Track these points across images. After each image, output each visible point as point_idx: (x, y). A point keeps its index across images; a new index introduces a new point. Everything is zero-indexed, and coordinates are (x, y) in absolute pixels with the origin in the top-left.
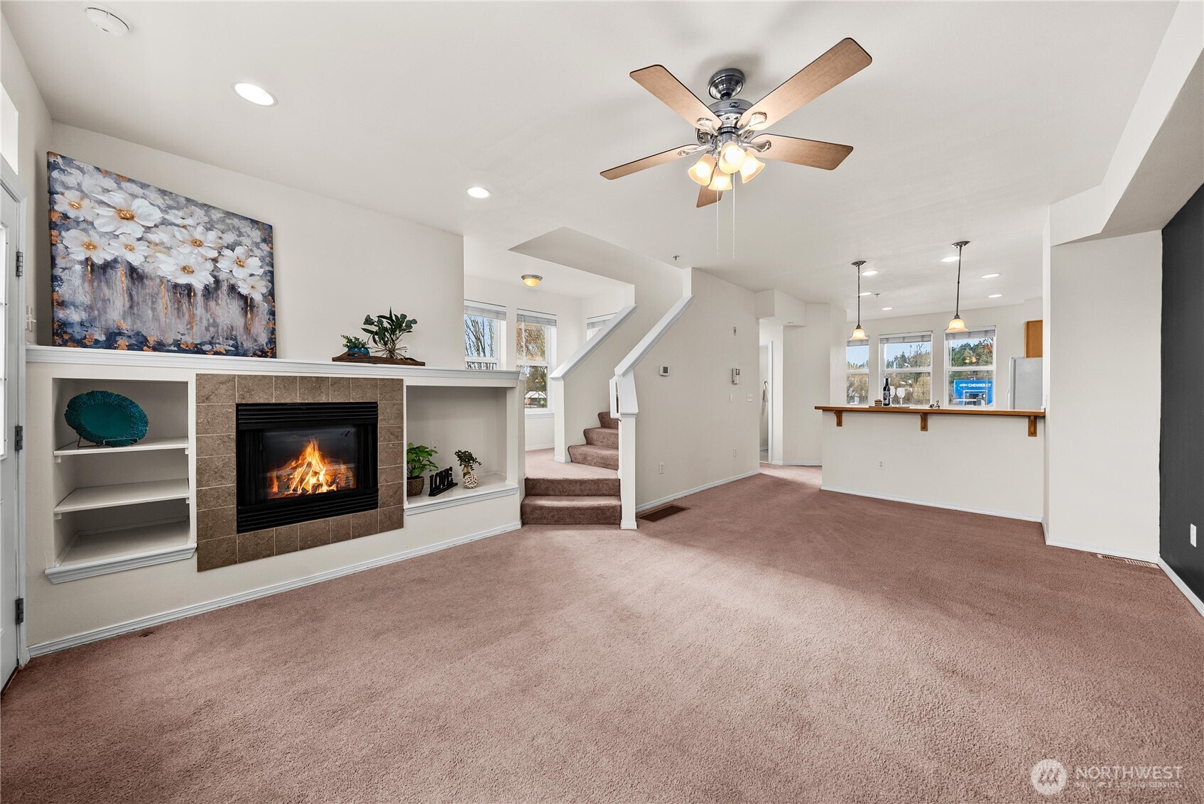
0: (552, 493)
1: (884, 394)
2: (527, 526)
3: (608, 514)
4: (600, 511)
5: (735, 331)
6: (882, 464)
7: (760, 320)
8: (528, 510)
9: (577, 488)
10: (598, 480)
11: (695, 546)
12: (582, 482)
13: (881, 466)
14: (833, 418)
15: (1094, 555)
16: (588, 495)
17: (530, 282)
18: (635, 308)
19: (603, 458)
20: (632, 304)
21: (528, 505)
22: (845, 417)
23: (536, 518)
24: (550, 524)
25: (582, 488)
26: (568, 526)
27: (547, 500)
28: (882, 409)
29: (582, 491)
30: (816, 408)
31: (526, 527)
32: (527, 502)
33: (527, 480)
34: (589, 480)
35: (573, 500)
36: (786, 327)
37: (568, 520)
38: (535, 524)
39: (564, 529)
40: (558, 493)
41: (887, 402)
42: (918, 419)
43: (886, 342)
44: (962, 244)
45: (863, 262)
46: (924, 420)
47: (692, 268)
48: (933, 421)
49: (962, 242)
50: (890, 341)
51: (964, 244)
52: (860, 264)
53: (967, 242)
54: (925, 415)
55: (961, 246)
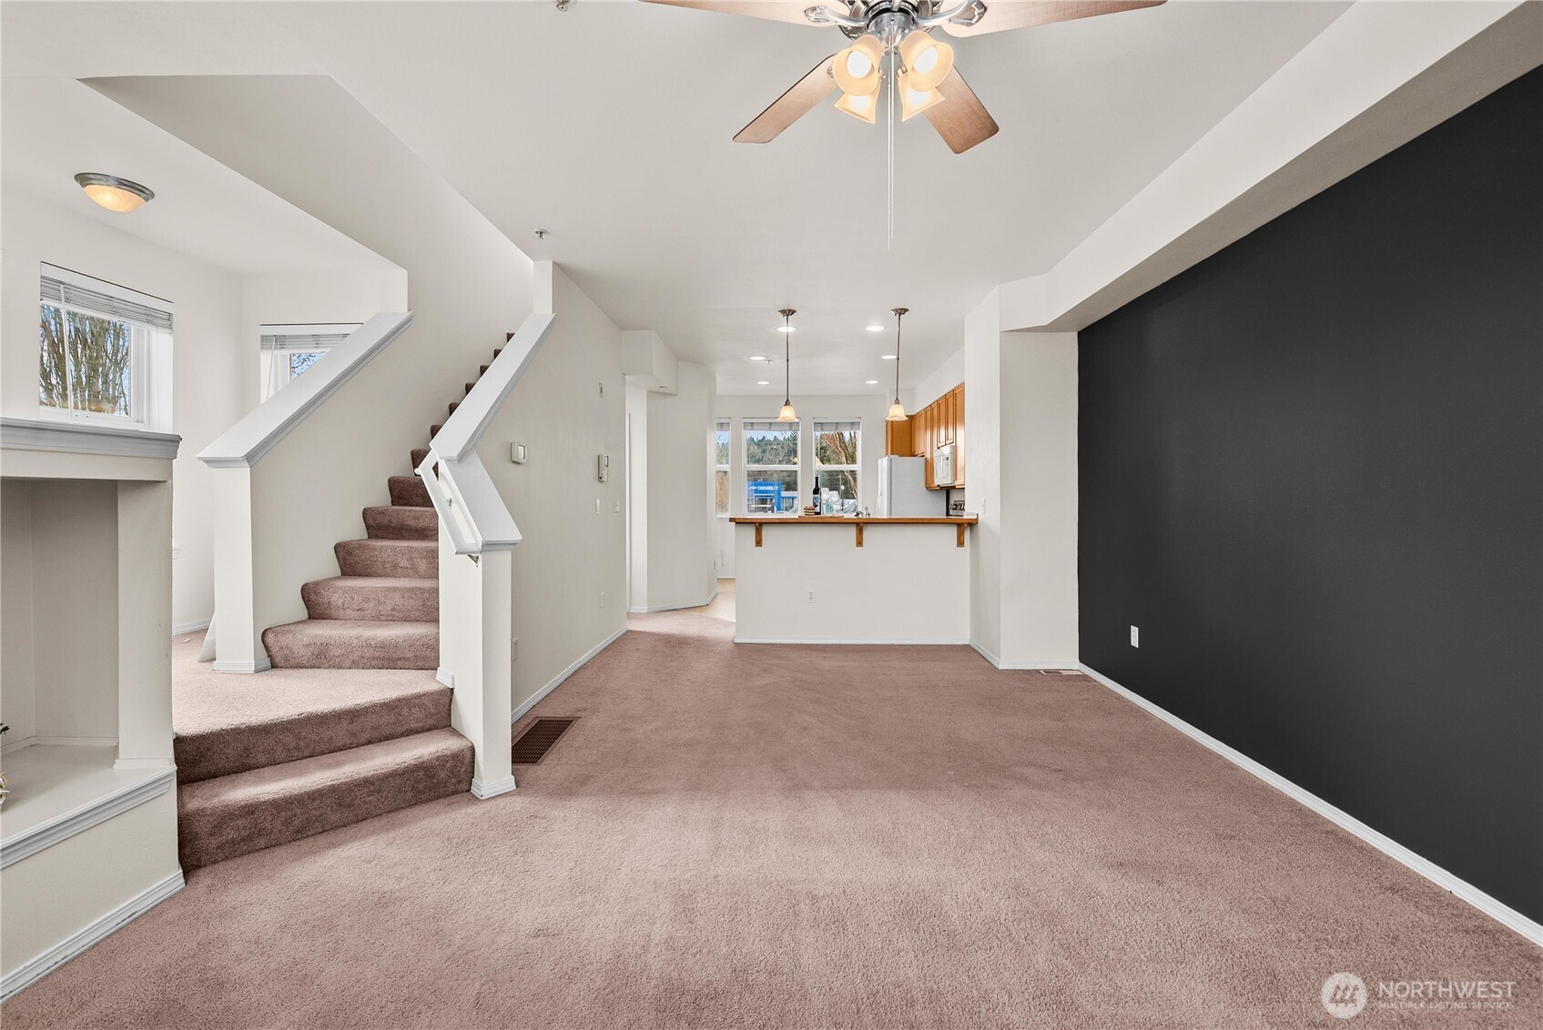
0: (263, 760)
2: (202, 872)
3: (443, 775)
4: (421, 774)
5: (601, 390)
6: (813, 597)
7: (626, 377)
8: (202, 827)
9: (340, 733)
10: (399, 700)
11: (657, 792)
12: (353, 714)
13: (811, 598)
14: (750, 532)
15: (1037, 671)
16: (369, 742)
17: (108, 197)
18: (409, 320)
19: (383, 646)
20: (402, 311)
21: (201, 813)
22: (766, 531)
23: (233, 842)
24: (279, 844)
25: (355, 727)
26: (341, 834)
27: (257, 783)
28: (815, 519)
29: (353, 735)
30: (729, 520)
31: (205, 878)
32: (193, 805)
33: (179, 742)
34: (374, 706)
35: (338, 765)
37: (334, 818)
38: (226, 858)
39: (333, 845)
40: (280, 754)
41: (817, 510)
42: (852, 531)
43: (750, 428)
44: (901, 312)
45: (793, 312)
46: (860, 532)
47: (554, 262)
48: (869, 533)
49: (901, 309)
50: (755, 427)
51: (903, 312)
52: (788, 313)
53: (906, 310)
54: (860, 525)
55: (900, 314)
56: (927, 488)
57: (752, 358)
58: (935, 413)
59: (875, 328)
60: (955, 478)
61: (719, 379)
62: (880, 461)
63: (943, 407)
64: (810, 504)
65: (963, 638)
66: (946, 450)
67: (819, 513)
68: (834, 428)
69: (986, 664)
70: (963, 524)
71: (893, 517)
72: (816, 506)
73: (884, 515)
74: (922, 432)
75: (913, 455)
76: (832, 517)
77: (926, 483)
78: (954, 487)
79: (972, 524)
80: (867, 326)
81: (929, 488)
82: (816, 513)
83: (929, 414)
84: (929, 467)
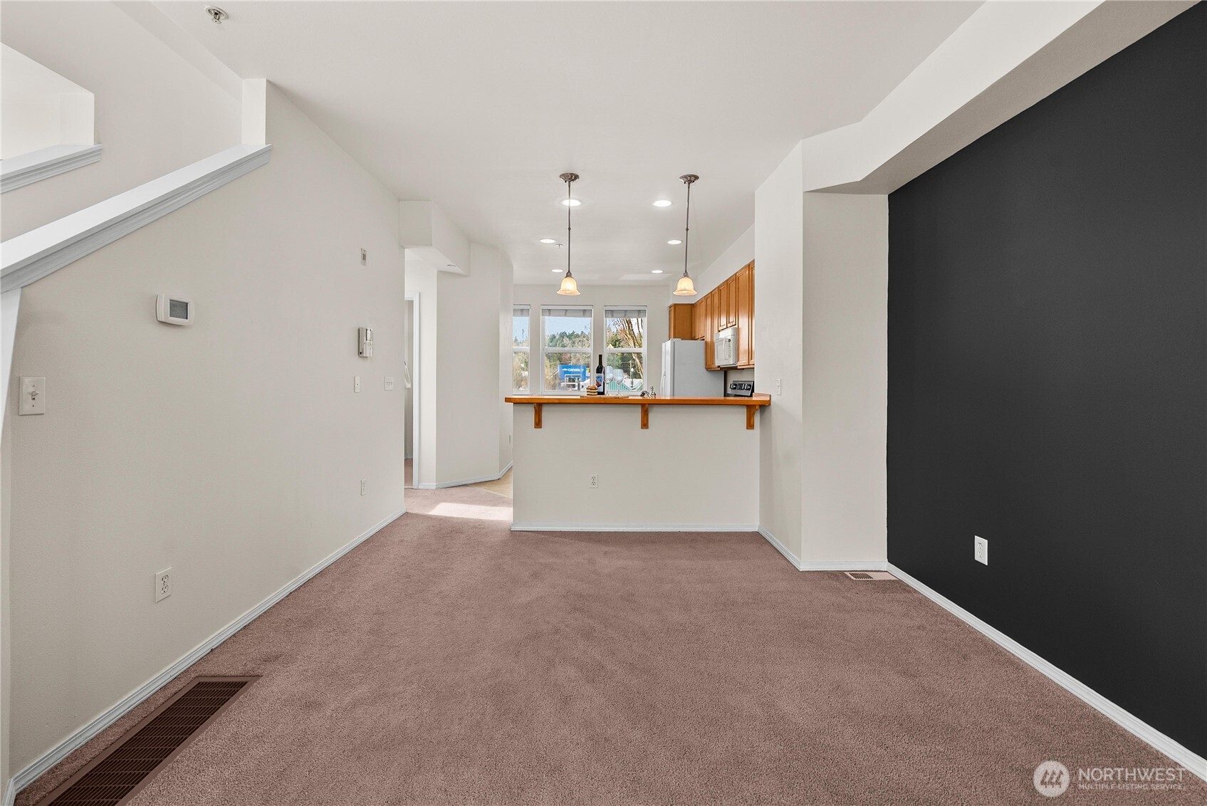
1: (598, 377)
5: (364, 257)
6: (596, 481)
7: (407, 251)
13: (594, 483)
14: (531, 415)
15: (844, 575)
20: (87, 143)
22: (546, 413)
28: (598, 400)
30: (508, 400)
36: (442, 274)
41: (601, 389)
42: (637, 413)
43: (547, 314)
44: (691, 179)
45: (576, 177)
46: (645, 414)
47: (268, 82)
48: (655, 416)
49: (690, 176)
50: (552, 312)
51: (692, 179)
52: (571, 178)
53: (696, 178)
54: (646, 407)
55: (690, 182)
56: (707, 369)
57: (542, 241)
58: (716, 301)
59: (663, 203)
60: (737, 358)
61: (515, 267)
62: (663, 344)
63: (724, 294)
64: (594, 384)
65: (751, 524)
66: (728, 334)
67: (603, 393)
68: (623, 315)
69: (784, 562)
70: (755, 406)
71: (676, 398)
72: (599, 385)
73: (667, 396)
74: (703, 319)
75: (693, 338)
76: (615, 398)
77: (706, 365)
78: (735, 368)
79: (764, 406)
80: (654, 202)
81: (710, 368)
82: (599, 393)
83: (709, 300)
84: (709, 349)
